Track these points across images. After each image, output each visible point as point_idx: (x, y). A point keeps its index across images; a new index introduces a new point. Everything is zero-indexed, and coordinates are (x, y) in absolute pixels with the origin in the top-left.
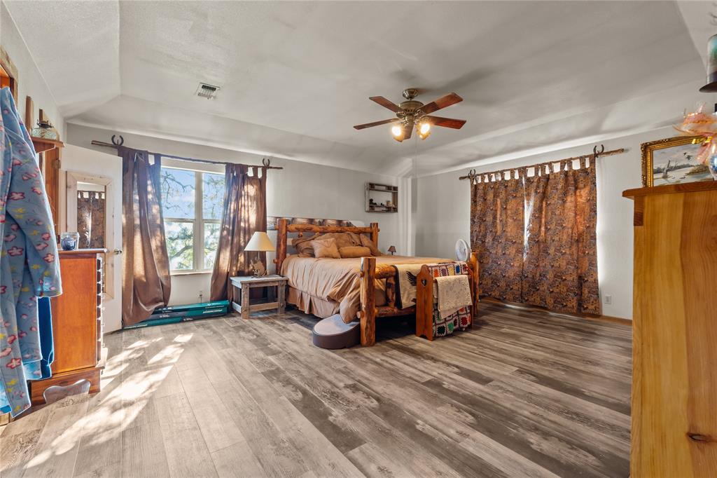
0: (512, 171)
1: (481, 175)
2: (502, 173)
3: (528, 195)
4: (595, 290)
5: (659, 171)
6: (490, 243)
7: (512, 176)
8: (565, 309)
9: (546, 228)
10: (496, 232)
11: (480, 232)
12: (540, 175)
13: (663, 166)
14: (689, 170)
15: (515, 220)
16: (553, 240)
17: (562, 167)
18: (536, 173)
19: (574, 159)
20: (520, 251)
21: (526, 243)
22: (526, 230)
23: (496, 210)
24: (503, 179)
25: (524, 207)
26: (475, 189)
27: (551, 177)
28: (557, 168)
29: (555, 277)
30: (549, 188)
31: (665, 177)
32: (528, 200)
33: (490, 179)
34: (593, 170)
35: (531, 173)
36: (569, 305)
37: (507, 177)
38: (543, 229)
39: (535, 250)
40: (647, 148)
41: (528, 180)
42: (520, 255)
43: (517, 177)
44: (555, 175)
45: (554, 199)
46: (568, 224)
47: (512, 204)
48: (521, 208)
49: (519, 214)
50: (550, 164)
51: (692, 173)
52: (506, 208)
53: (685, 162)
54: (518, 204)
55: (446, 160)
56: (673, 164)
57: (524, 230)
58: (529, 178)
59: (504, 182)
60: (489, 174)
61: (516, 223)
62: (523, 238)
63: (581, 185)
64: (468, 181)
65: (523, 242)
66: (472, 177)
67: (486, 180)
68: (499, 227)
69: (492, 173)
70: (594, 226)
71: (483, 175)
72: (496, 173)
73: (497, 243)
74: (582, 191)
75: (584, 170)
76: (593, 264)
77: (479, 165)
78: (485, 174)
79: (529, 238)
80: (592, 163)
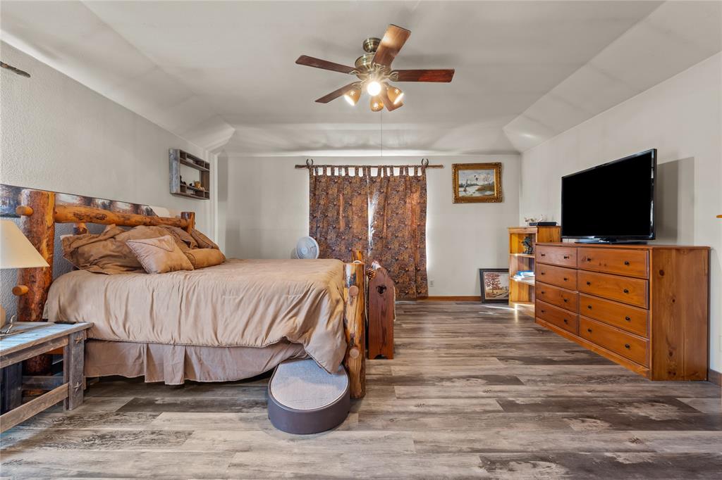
0: (357, 168)
1: (323, 166)
2: (346, 168)
3: (371, 193)
4: (424, 278)
5: (461, 186)
6: (334, 240)
7: (357, 173)
8: (407, 296)
9: (387, 225)
10: (339, 228)
11: (323, 228)
12: (382, 176)
13: (464, 183)
14: (477, 188)
15: (360, 217)
16: (396, 237)
17: (401, 172)
18: (379, 174)
19: (410, 167)
20: (365, 247)
21: (370, 239)
22: (369, 227)
23: (339, 206)
24: (347, 174)
25: (367, 204)
26: (315, 181)
27: (392, 179)
28: (397, 172)
29: (400, 269)
30: (389, 189)
31: (465, 191)
32: (371, 198)
33: (333, 173)
34: (424, 178)
35: (374, 173)
36: (411, 292)
37: (352, 173)
38: (385, 226)
39: (380, 245)
40: (457, 167)
41: (371, 179)
42: (366, 251)
43: (361, 174)
44: (395, 178)
45: (395, 200)
46: (408, 222)
47: (356, 202)
48: (366, 206)
49: (364, 210)
50: (391, 167)
51: (478, 190)
52: (351, 205)
53: (475, 182)
54: (363, 201)
55: (283, 142)
56: (469, 183)
57: (368, 227)
58: (372, 177)
59: (347, 178)
60: (333, 168)
61: (361, 220)
62: (367, 234)
63: (414, 190)
64: (306, 172)
65: (367, 238)
66: (310, 167)
67: (329, 173)
68: (342, 224)
69: (336, 166)
70: (424, 225)
71: (325, 167)
72: (340, 167)
73: (340, 240)
74: (415, 195)
75: (416, 177)
76: (423, 256)
77: (318, 156)
78: (328, 166)
79: (374, 235)
80: (424, 172)
